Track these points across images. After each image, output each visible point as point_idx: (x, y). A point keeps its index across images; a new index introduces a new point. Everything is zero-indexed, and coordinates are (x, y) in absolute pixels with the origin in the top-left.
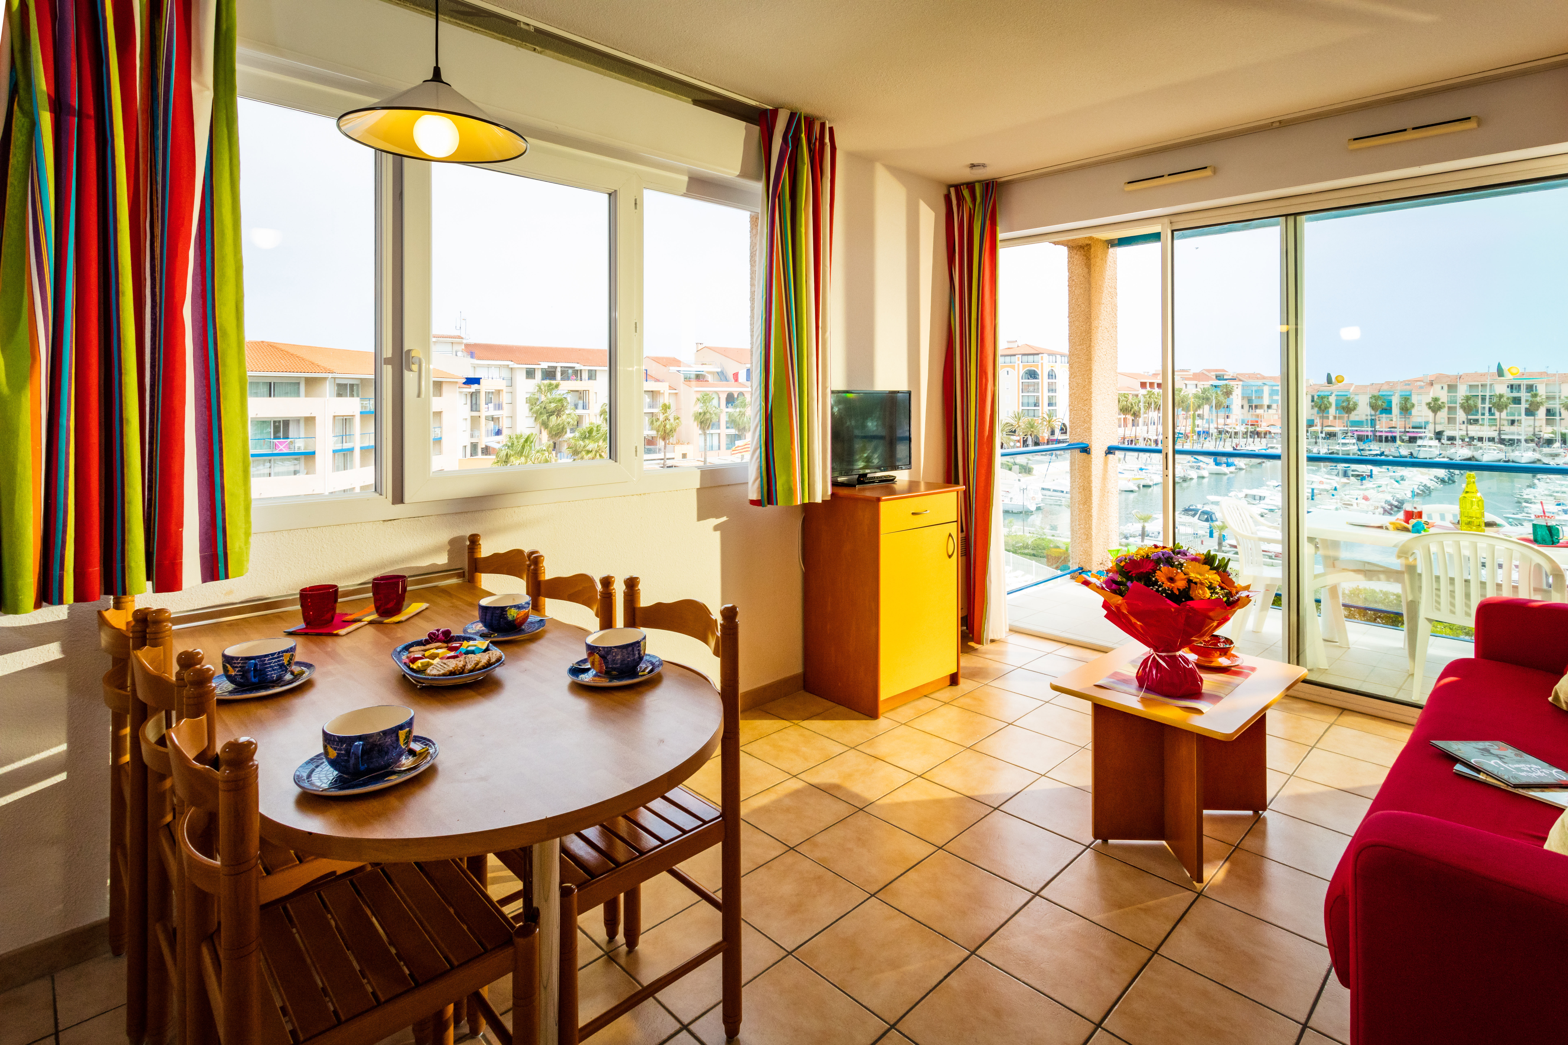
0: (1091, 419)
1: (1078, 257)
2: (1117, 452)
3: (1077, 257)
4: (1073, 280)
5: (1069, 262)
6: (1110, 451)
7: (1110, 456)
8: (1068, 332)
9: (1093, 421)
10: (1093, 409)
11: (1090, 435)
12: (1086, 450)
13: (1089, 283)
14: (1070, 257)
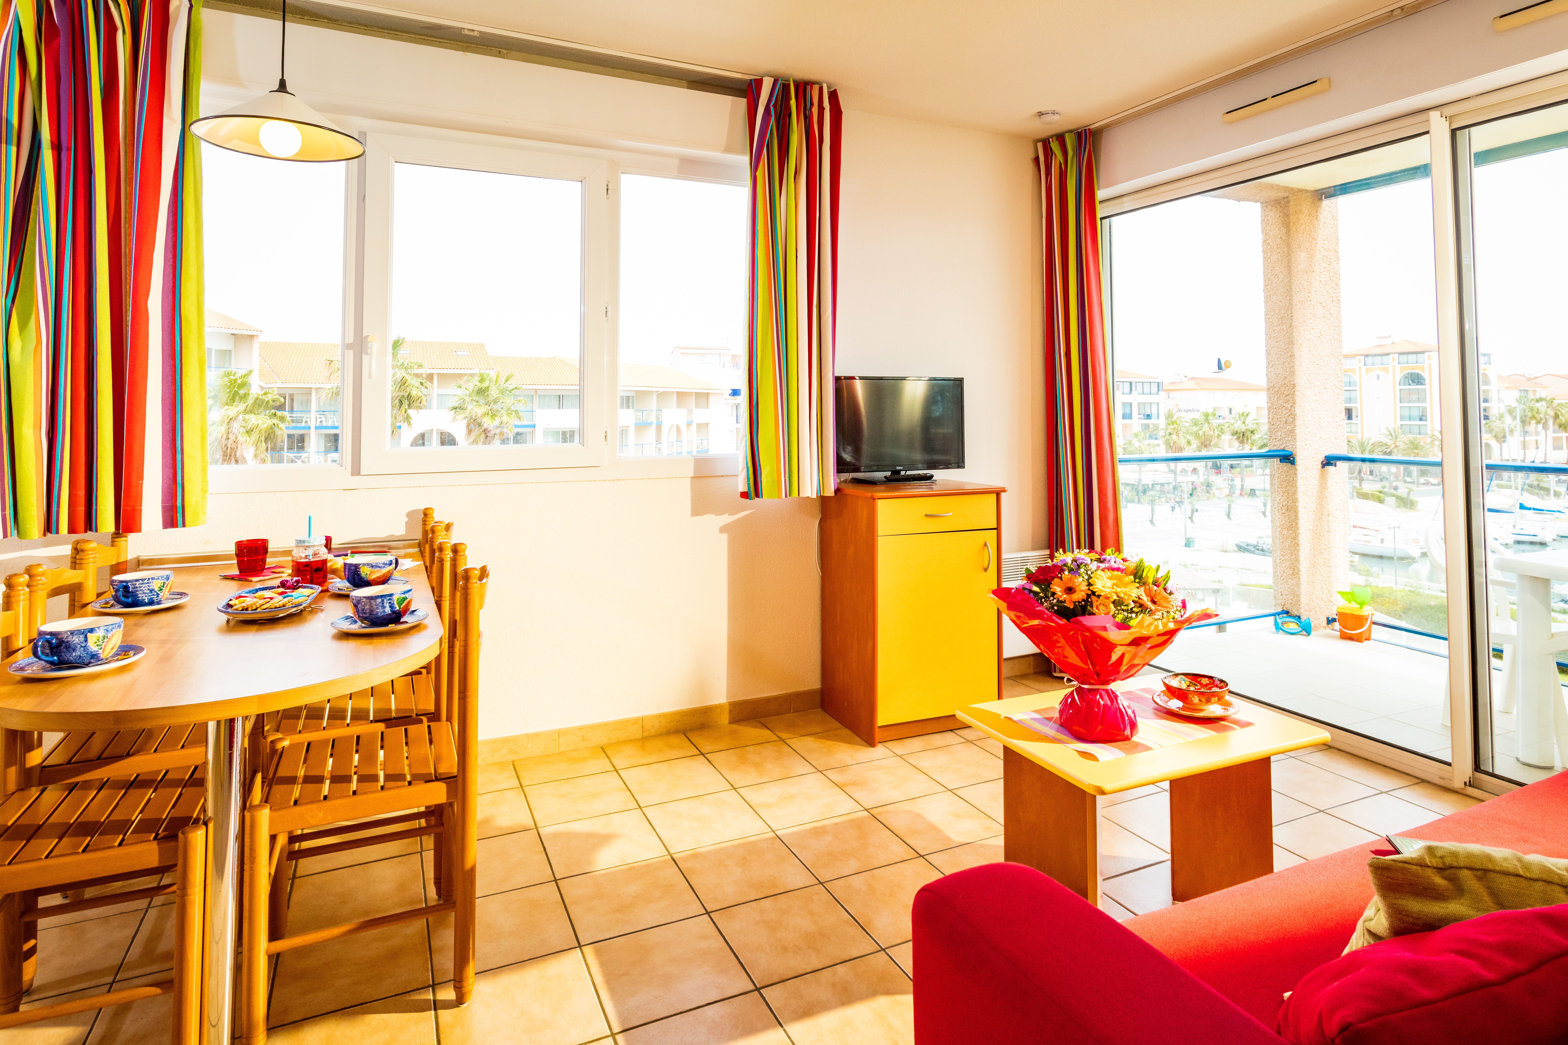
0: (1294, 419)
1: (1274, 215)
2: (1338, 463)
3: (1271, 214)
4: (1269, 244)
5: (1262, 221)
6: (1329, 461)
7: (1330, 469)
8: (1264, 310)
9: (1299, 422)
10: (1297, 406)
11: (1295, 440)
12: (1288, 458)
13: (1289, 246)
14: (1264, 216)
